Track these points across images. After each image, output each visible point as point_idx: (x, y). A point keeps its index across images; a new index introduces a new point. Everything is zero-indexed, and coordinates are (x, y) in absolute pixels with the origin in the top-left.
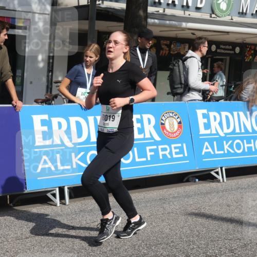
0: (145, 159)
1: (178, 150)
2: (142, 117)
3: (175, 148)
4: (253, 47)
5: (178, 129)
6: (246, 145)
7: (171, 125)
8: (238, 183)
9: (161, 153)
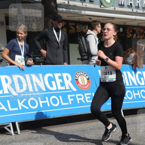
0: (67, 104)
1: (89, 97)
2: (62, 75)
3: (87, 96)
4: (131, 28)
5: (88, 83)
6: (135, 94)
7: (83, 80)
8: (132, 120)
9: (78, 99)
